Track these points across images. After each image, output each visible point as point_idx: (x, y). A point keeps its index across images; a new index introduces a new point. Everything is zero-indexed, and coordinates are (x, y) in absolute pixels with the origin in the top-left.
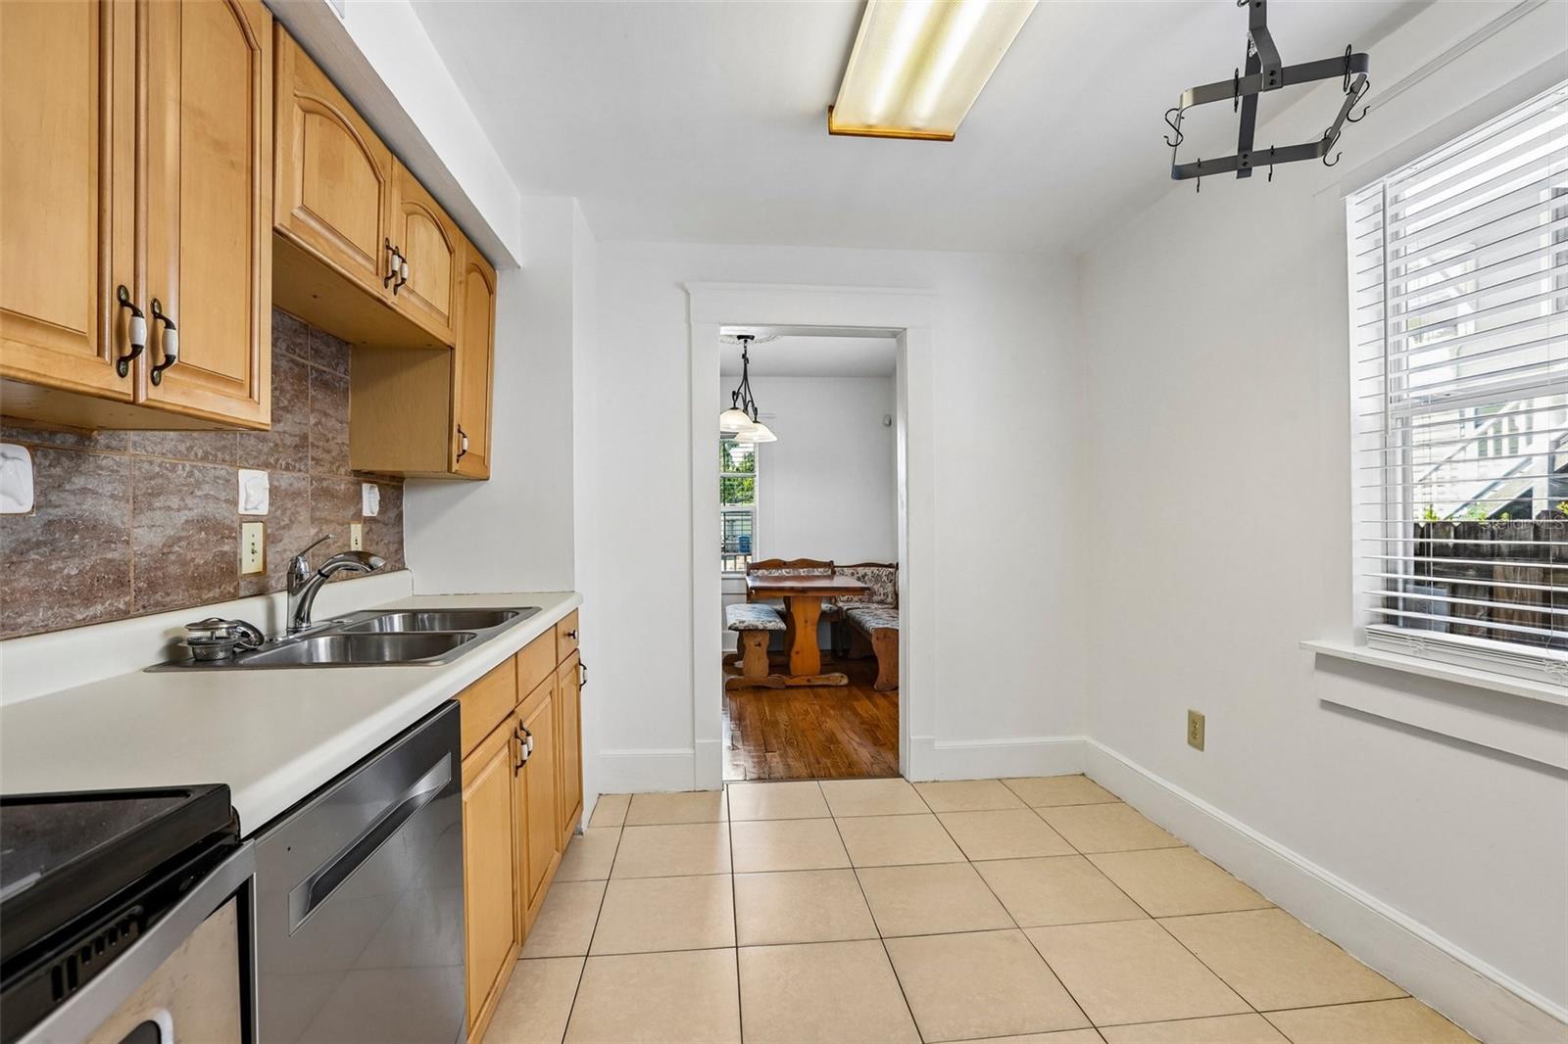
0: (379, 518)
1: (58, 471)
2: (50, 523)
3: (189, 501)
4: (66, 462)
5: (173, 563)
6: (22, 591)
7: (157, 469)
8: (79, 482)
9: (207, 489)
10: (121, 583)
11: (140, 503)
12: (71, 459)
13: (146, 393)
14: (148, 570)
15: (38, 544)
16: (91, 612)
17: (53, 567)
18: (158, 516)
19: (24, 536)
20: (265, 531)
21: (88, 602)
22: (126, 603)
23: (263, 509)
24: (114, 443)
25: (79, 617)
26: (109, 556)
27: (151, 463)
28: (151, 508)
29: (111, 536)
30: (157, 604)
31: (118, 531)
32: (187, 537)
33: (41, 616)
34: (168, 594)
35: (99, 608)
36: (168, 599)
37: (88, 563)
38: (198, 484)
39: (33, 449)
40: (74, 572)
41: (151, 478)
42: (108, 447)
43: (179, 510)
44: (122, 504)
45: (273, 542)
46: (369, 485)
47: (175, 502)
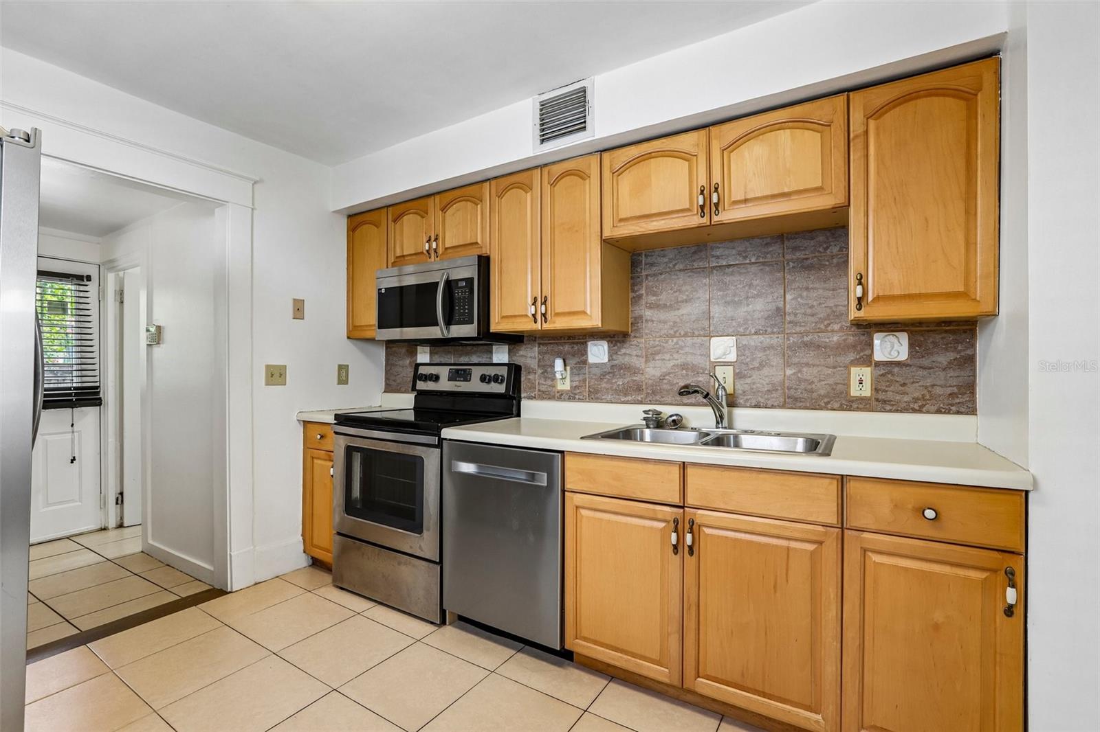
1: (616, 348)
2: (613, 366)
3: (676, 356)
4: (619, 344)
5: (666, 384)
6: (605, 388)
7: (657, 343)
8: (623, 351)
9: (687, 349)
10: (639, 389)
11: (649, 356)
12: (620, 343)
14: (652, 386)
15: (609, 373)
16: (626, 399)
17: (614, 381)
18: (658, 363)
19: (605, 370)
20: (734, 371)
21: (626, 395)
22: (642, 398)
23: (732, 357)
24: (638, 335)
25: (623, 400)
26: (635, 378)
27: (654, 341)
28: (654, 359)
29: (635, 371)
30: (657, 401)
31: (638, 369)
32: (674, 373)
33: (609, 397)
34: (663, 397)
35: (630, 398)
36: (663, 399)
37: (626, 381)
38: (681, 348)
39: (608, 342)
40: (621, 383)
41: (655, 347)
42: (635, 337)
43: (669, 360)
44: (640, 359)
47: (667, 356)
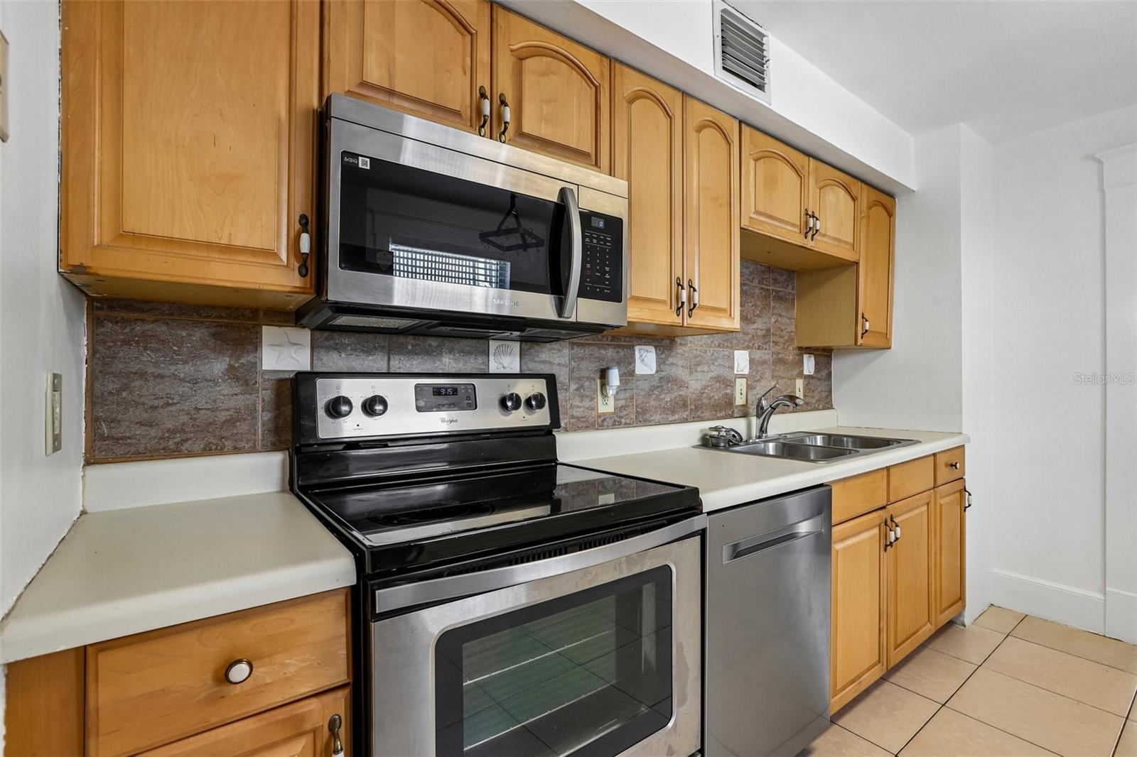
0: (815, 375)
1: (663, 356)
2: (661, 378)
3: (712, 368)
4: (666, 352)
5: (705, 398)
6: (653, 406)
7: (699, 353)
8: (671, 360)
9: (720, 361)
10: (685, 406)
11: (692, 369)
12: (668, 350)
13: (688, 322)
14: (695, 400)
15: (658, 387)
16: (674, 418)
17: (662, 397)
18: (699, 375)
19: (653, 384)
20: (747, 383)
21: (673, 413)
22: (687, 415)
23: (746, 371)
24: (683, 342)
25: (670, 419)
26: (681, 393)
27: (696, 350)
28: (696, 372)
29: (681, 384)
30: (698, 417)
31: (683, 381)
32: (711, 386)
33: (657, 417)
34: (703, 412)
35: (677, 417)
36: (703, 415)
37: (673, 396)
38: (716, 359)
39: (656, 347)
40: (669, 400)
41: (697, 357)
42: (681, 344)
43: (708, 372)
44: (685, 370)
45: (751, 389)
46: (808, 355)
47: (706, 368)
